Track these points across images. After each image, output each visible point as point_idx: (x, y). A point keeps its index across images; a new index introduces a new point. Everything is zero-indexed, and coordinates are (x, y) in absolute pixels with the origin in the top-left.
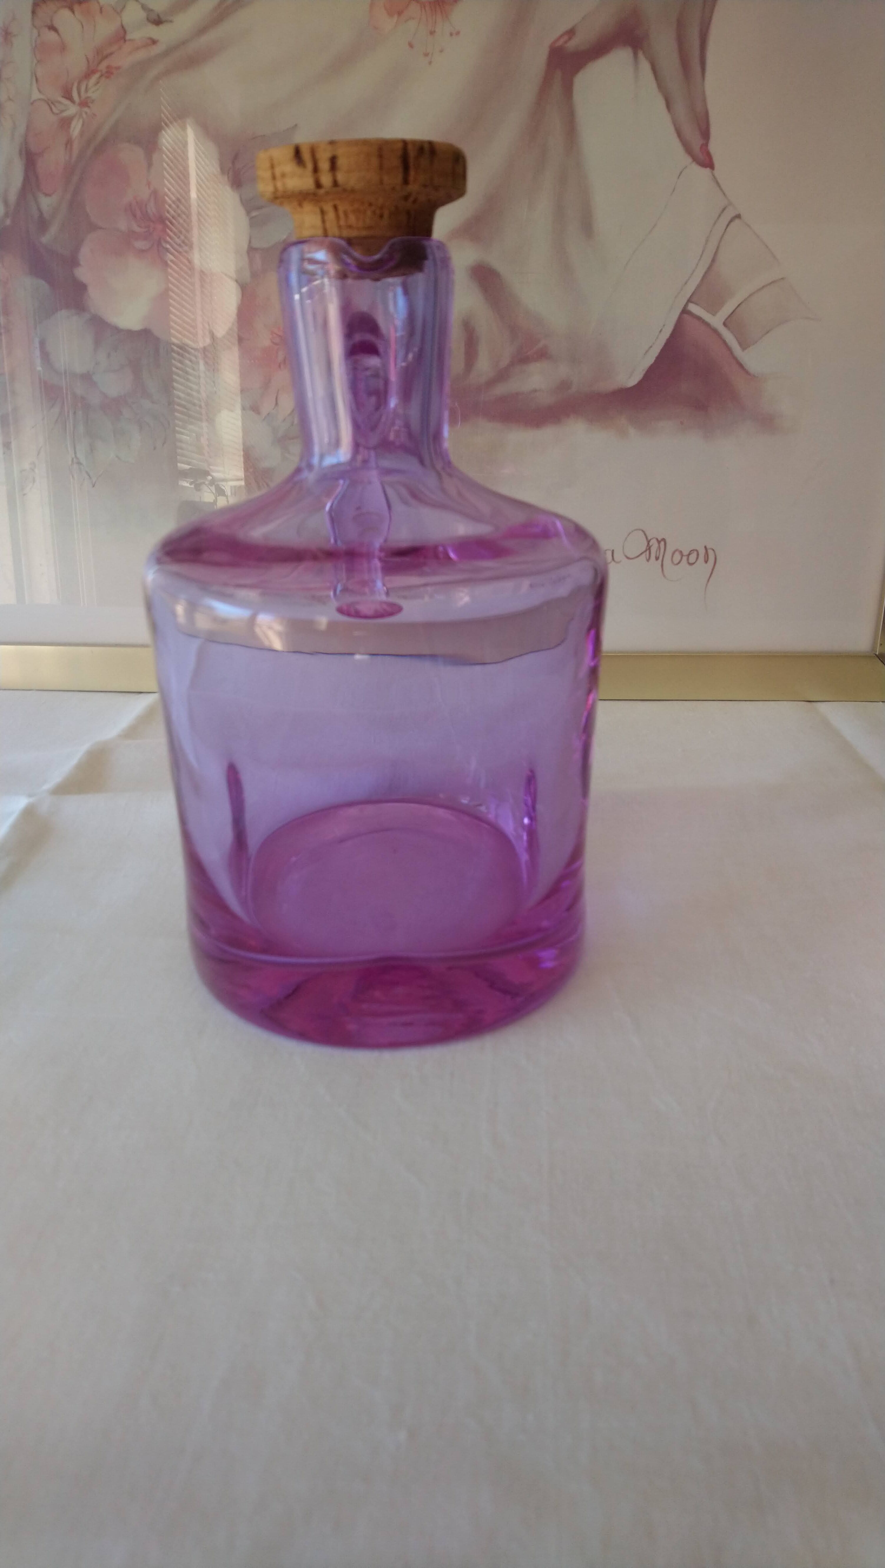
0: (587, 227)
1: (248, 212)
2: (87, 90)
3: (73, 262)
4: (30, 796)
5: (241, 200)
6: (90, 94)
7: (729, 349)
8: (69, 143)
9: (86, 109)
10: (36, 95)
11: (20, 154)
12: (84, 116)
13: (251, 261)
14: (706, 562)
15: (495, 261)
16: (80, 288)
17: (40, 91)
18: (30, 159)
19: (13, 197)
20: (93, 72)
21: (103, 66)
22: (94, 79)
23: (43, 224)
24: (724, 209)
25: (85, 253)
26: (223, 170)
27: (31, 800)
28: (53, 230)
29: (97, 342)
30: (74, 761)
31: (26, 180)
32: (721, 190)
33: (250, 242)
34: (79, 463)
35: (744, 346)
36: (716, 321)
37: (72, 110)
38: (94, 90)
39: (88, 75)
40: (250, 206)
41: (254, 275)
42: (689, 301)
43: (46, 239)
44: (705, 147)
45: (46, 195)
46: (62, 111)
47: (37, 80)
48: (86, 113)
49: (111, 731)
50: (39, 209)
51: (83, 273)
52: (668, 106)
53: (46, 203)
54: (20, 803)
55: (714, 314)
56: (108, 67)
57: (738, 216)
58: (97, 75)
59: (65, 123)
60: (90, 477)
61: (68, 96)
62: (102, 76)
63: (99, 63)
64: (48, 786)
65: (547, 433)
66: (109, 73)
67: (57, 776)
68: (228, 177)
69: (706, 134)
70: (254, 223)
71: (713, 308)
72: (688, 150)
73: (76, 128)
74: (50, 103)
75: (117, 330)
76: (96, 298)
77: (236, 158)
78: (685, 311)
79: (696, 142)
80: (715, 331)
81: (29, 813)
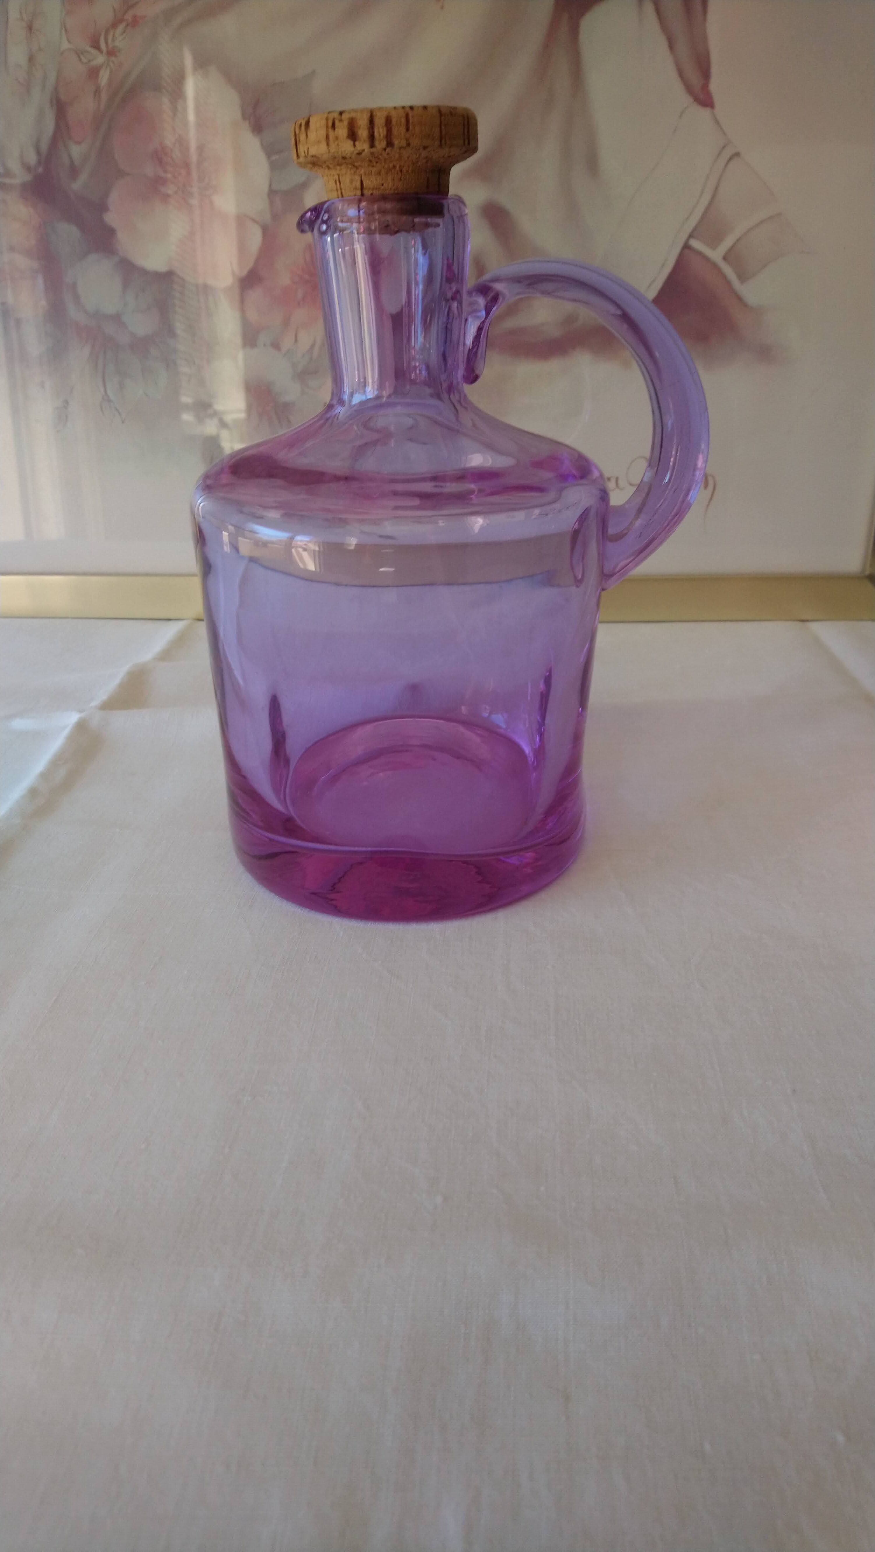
0: (593, 165)
1: (269, 155)
2: (114, 40)
3: (102, 207)
4: (80, 711)
5: (262, 145)
6: (117, 44)
7: (728, 283)
8: (97, 92)
9: (113, 58)
10: (65, 45)
11: (51, 101)
12: (111, 64)
13: (271, 202)
14: (706, 487)
15: (504, 200)
16: (111, 232)
17: (69, 42)
18: (60, 108)
19: (44, 146)
20: (121, 21)
21: (129, 16)
22: (121, 28)
23: (74, 172)
24: (724, 147)
25: (114, 198)
26: (245, 116)
27: (83, 715)
28: (83, 177)
29: (126, 284)
30: (117, 681)
31: (58, 127)
32: (721, 129)
33: (270, 185)
34: (109, 401)
35: (743, 277)
36: (716, 255)
37: (100, 59)
38: (120, 39)
39: (114, 25)
40: (270, 150)
41: (275, 217)
42: (691, 236)
43: (76, 186)
44: (705, 86)
45: (78, 143)
46: (89, 61)
47: (66, 31)
48: (113, 62)
49: (148, 654)
50: (70, 156)
51: (111, 218)
52: (671, 46)
53: (76, 151)
54: (73, 718)
55: (714, 247)
56: (135, 17)
57: (737, 154)
58: (124, 24)
59: (94, 73)
60: (120, 414)
61: (96, 46)
62: (127, 25)
63: (125, 12)
64: (95, 703)
65: (555, 365)
66: (135, 22)
67: (102, 695)
68: (250, 123)
69: (706, 74)
70: (274, 167)
71: (714, 241)
72: (689, 89)
73: (104, 77)
74: (79, 53)
75: (144, 272)
76: (124, 241)
77: (256, 104)
78: (686, 246)
79: (696, 80)
80: (715, 265)
81: (81, 727)
